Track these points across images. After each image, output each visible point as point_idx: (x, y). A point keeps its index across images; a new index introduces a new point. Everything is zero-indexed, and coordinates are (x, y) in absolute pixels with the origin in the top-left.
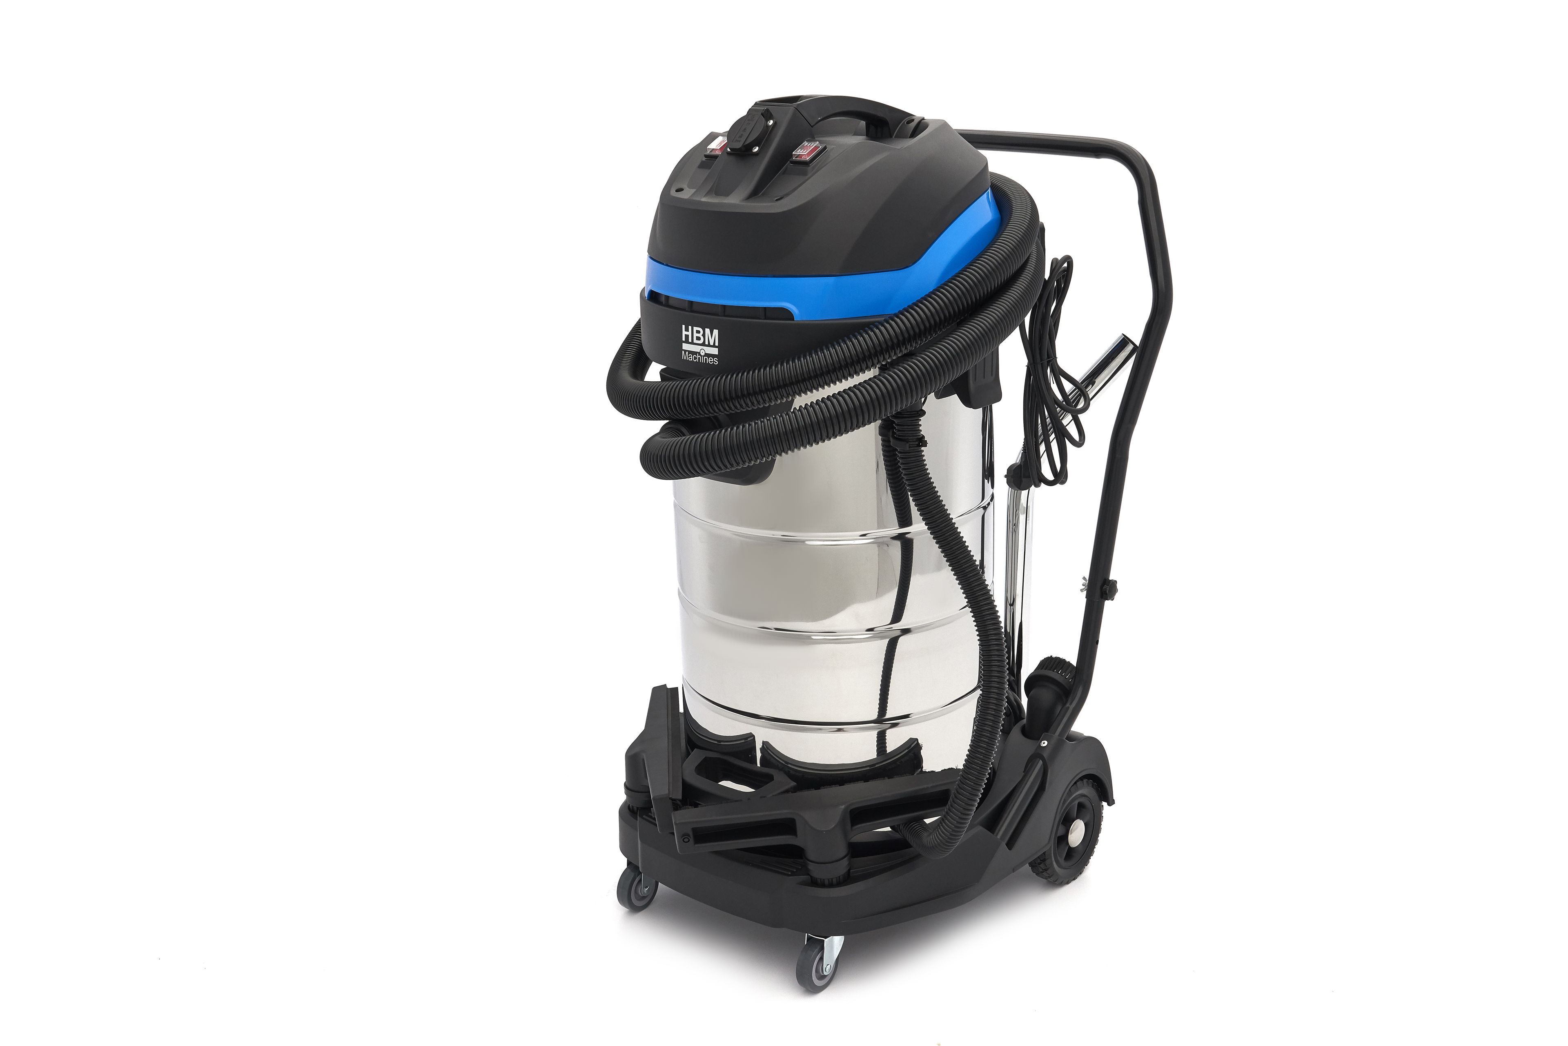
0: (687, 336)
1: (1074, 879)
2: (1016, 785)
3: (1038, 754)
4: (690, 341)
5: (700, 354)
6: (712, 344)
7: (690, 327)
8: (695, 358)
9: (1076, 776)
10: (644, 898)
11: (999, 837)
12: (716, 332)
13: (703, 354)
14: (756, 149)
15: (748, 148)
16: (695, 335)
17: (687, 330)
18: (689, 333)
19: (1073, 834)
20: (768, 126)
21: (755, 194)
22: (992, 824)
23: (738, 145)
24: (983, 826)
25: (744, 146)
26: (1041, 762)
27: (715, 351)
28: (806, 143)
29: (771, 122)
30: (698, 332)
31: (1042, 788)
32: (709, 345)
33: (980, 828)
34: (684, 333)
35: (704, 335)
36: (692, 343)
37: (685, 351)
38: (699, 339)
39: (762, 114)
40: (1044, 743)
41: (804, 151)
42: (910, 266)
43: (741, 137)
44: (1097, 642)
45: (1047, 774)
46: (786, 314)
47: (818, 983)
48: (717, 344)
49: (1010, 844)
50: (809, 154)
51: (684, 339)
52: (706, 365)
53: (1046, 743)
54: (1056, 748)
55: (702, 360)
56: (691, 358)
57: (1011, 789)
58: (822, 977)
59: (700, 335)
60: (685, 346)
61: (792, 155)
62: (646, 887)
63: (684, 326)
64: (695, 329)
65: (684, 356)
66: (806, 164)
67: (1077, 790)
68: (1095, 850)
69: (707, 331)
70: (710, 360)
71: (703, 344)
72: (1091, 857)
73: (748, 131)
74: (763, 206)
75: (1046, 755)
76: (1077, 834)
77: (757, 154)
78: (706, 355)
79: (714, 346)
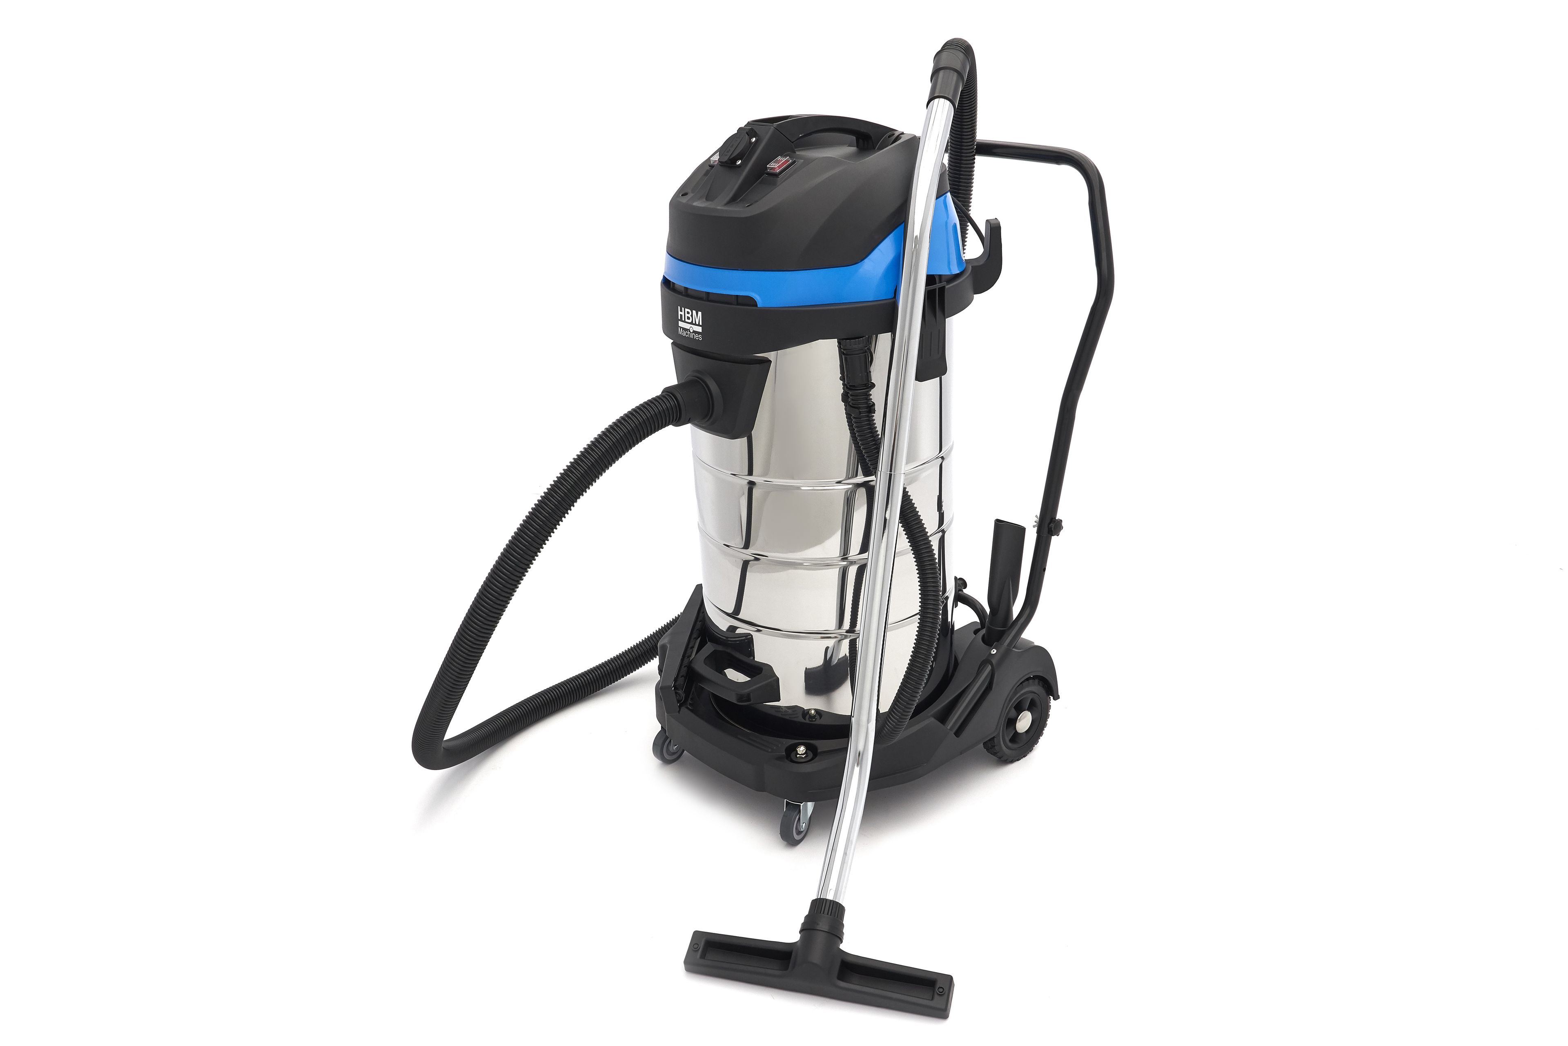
0: (681, 315)
1: (1024, 757)
2: (968, 686)
3: (987, 661)
4: (683, 320)
5: (690, 331)
6: (697, 323)
7: (683, 308)
8: (687, 334)
9: (1021, 678)
10: (674, 753)
11: (948, 728)
12: (700, 313)
13: (692, 331)
14: (739, 162)
15: (734, 161)
16: (687, 315)
17: (681, 311)
18: (683, 313)
19: (1020, 723)
20: (750, 143)
21: (733, 200)
22: (943, 717)
23: (725, 159)
24: (935, 718)
25: (729, 159)
26: (989, 667)
27: (699, 329)
28: (779, 158)
29: (754, 140)
30: (688, 313)
31: (989, 688)
32: (695, 324)
33: (933, 719)
34: (680, 313)
35: (692, 316)
36: (685, 322)
37: (681, 327)
38: (688, 318)
39: (747, 133)
40: (994, 651)
41: (775, 165)
42: (859, 263)
43: (728, 152)
44: (1044, 570)
45: (994, 677)
46: (750, 302)
47: (797, 837)
48: (701, 324)
49: (958, 733)
50: (779, 167)
51: (679, 318)
52: (694, 339)
53: (995, 651)
54: (1005, 655)
55: (691, 336)
56: (684, 334)
57: (963, 688)
58: (799, 833)
59: (689, 315)
60: (681, 324)
61: (766, 168)
62: (675, 746)
63: (679, 307)
64: (687, 310)
65: (680, 332)
66: (776, 175)
67: (1022, 689)
68: (1044, 732)
69: (694, 312)
70: (696, 336)
71: (691, 323)
72: (1041, 737)
73: (734, 147)
74: (739, 211)
75: (994, 661)
76: (1024, 722)
77: (739, 166)
78: (694, 332)
79: (699, 325)
